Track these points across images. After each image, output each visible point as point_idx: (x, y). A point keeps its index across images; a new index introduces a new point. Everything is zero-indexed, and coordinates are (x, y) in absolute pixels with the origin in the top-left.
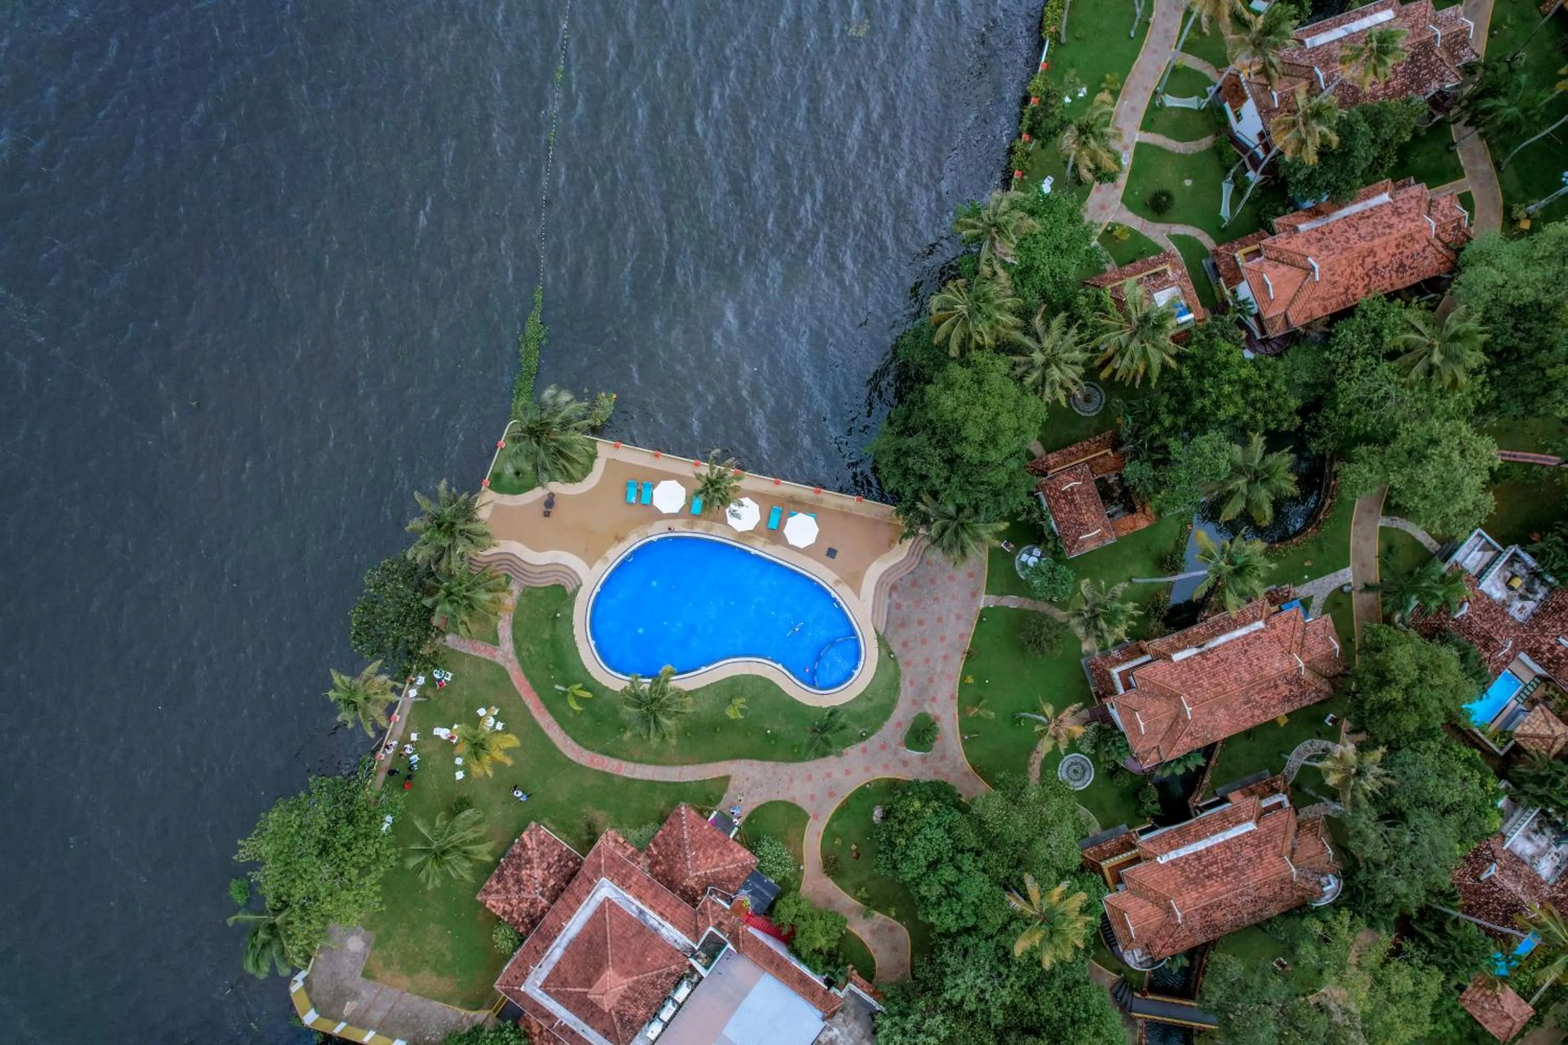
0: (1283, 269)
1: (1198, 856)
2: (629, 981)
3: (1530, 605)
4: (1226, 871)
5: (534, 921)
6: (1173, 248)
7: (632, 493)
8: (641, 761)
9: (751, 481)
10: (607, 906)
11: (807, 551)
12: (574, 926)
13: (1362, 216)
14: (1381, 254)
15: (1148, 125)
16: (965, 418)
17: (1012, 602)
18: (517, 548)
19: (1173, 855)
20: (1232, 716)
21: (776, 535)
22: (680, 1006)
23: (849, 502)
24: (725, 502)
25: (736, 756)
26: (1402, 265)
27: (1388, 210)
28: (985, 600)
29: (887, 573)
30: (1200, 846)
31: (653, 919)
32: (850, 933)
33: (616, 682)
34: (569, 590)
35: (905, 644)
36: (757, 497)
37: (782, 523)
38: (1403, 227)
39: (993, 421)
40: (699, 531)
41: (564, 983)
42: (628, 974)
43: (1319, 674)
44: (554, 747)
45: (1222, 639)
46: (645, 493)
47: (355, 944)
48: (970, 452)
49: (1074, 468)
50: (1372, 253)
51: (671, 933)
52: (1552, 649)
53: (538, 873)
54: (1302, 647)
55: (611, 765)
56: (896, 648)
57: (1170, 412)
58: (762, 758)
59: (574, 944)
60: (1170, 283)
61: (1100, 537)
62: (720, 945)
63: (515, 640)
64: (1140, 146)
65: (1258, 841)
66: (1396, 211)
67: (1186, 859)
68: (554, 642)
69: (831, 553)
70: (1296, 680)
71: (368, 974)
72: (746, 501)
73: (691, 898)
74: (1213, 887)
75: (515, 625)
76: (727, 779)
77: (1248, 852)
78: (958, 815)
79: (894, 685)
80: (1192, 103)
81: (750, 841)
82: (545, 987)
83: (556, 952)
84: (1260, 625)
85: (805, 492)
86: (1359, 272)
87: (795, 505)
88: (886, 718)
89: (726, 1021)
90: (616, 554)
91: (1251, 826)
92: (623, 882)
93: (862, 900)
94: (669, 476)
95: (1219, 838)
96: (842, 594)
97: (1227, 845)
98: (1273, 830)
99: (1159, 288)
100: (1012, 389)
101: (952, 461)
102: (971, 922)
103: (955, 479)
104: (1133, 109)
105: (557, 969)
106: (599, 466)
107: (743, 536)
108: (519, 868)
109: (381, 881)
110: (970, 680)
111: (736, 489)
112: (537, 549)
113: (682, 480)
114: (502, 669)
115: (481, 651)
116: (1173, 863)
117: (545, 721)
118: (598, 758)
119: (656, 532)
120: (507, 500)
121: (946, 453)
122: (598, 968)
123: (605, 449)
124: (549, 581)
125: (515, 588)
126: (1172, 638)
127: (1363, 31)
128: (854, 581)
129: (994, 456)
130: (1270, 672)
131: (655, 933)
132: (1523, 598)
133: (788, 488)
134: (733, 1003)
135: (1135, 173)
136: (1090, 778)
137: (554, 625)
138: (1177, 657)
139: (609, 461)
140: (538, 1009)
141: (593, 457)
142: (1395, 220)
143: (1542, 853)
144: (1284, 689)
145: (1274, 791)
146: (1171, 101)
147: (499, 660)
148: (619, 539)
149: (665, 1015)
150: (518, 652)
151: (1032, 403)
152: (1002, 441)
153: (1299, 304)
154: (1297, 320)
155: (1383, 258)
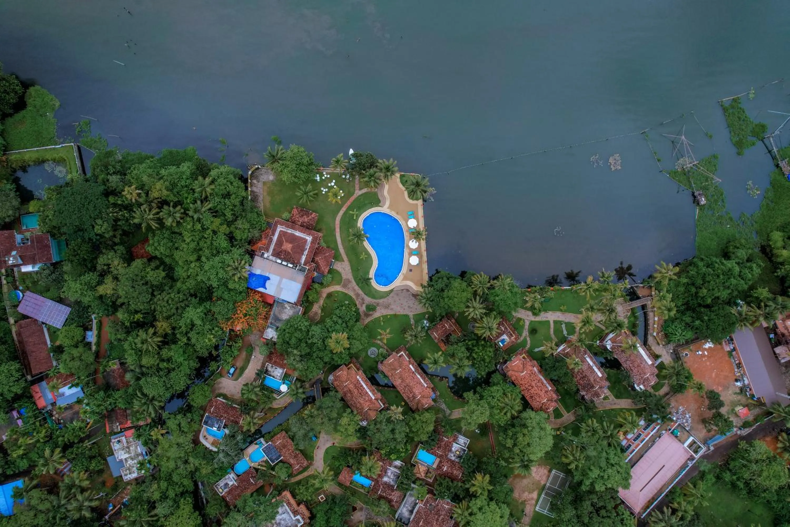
0: (522, 366)
1: (362, 386)
2: (290, 251)
3: (453, 458)
4: (360, 394)
5: (294, 222)
6: (522, 338)
7: (410, 213)
8: (341, 237)
9: (423, 243)
10: (306, 241)
11: (409, 264)
12: (298, 234)
13: (542, 383)
14: (533, 390)
15: (555, 322)
16: (453, 290)
17: (412, 321)
18: (387, 187)
19: (360, 380)
20: (400, 384)
21: (411, 254)
22: (287, 266)
23: (426, 270)
24: (415, 238)
25: (350, 261)
26: (532, 397)
27: (546, 389)
28: (411, 315)
29: (410, 287)
30: (365, 386)
31: (306, 253)
32: (313, 305)
33: (360, 224)
34: (380, 204)
35: (393, 297)
36: (419, 246)
37: (414, 255)
38: (542, 394)
39: (454, 297)
40: (406, 235)
41: (284, 236)
42: (291, 250)
43: (417, 404)
44: (338, 214)
45: (419, 377)
46: (411, 217)
47: (271, 178)
48: (445, 294)
49: (451, 326)
50: (533, 387)
51: (304, 258)
52: (443, 466)
53: (306, 220)
54: (423, 397)
55: (338, 230)
56: (391, 295)
57: (472, 344)
58: (352, 269)
59: (293, 235)
60: (510, 338)
61: (436, 338)
62: (304, 271)
63: (362, 195)
64: (548, 322)
65: (370, 400)
66: (546, 392)
67: (360, 383)
68: (365, 205)
69: (411, 270)
70: (414, 397)
71: (264, 183)
72: (417, 243)
73: (313, 261)
74: (356, 391)
75: (365, 193)
76: (343, 261)
77: (367, 399)
78: (355, 320)
79: (382, 297)
80: (565, 333)
81: (330, 271)
82: (281, 231)
83: (290, 231)
84: (426, 386)
85: (425, 258)
86: (527, 386)
87: (420, 257)
88: (372, 298)
89: (287, 278)
90: (393, 214)
91: (373, 398)
92: (312, 242)
93: (323, 305)
94: (418, 222)
95: (368, 391)
96: (400, 277)
97: (367, 393)
98: (374, 404)
99: (507, 335)
100: (464, 300)
101: (443, 290)
102: (330, 330)
103: (438, 293)
104: (559, 317)
105: (287, 232)
106: (415, 202)
107: (408, 246)
108: (306, 214)
109: (294, 181)
110: (389, 317)
111: (420, 240)
112: (388, 192)
113: (418, 225)
114: (354, 193)
115: (357, 187)
116: (358, 380)
117: (344, 209)
118: (338, 226)
119: (402, 222)
120: (398, 180)
121: (444, 288)
122: (291, 243)
123: (420, 202)
124: (380, 198)
125: (376, 190)
126: (415, 364)
127: (593, 370)
128: (405, 278)
129: (446, 300)
130: (414, 390)
131: (303, 254)
132: (454, 456)
133: (425, 254)
134: (292, 279)
135: (540, 322)
136: (373, 356)
137: (369, 203)
138: (411, 366)
139: (417, 204)
140: (274, 231)
141: (417, 199)
142: (544, 392)
143: (389, 477)
144: (411, 395)
145: (384, 404)
146: (563, 326)
147: (356, 192)
148: (397, 213)
149: (284, 263)
150: (360, 196)
151: (462, 306)
152: (450, 301)
153: (513, 373)
154: (510, 373)
155: (532, 391)
